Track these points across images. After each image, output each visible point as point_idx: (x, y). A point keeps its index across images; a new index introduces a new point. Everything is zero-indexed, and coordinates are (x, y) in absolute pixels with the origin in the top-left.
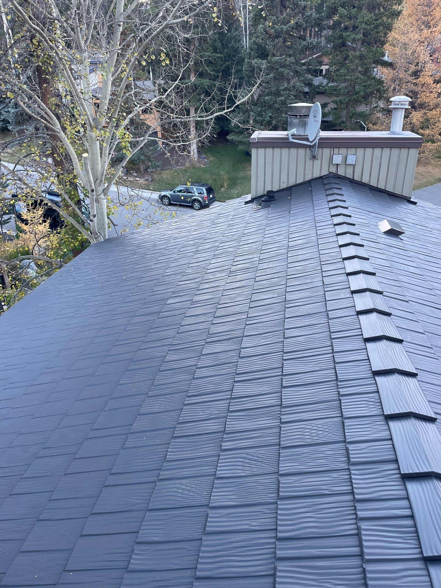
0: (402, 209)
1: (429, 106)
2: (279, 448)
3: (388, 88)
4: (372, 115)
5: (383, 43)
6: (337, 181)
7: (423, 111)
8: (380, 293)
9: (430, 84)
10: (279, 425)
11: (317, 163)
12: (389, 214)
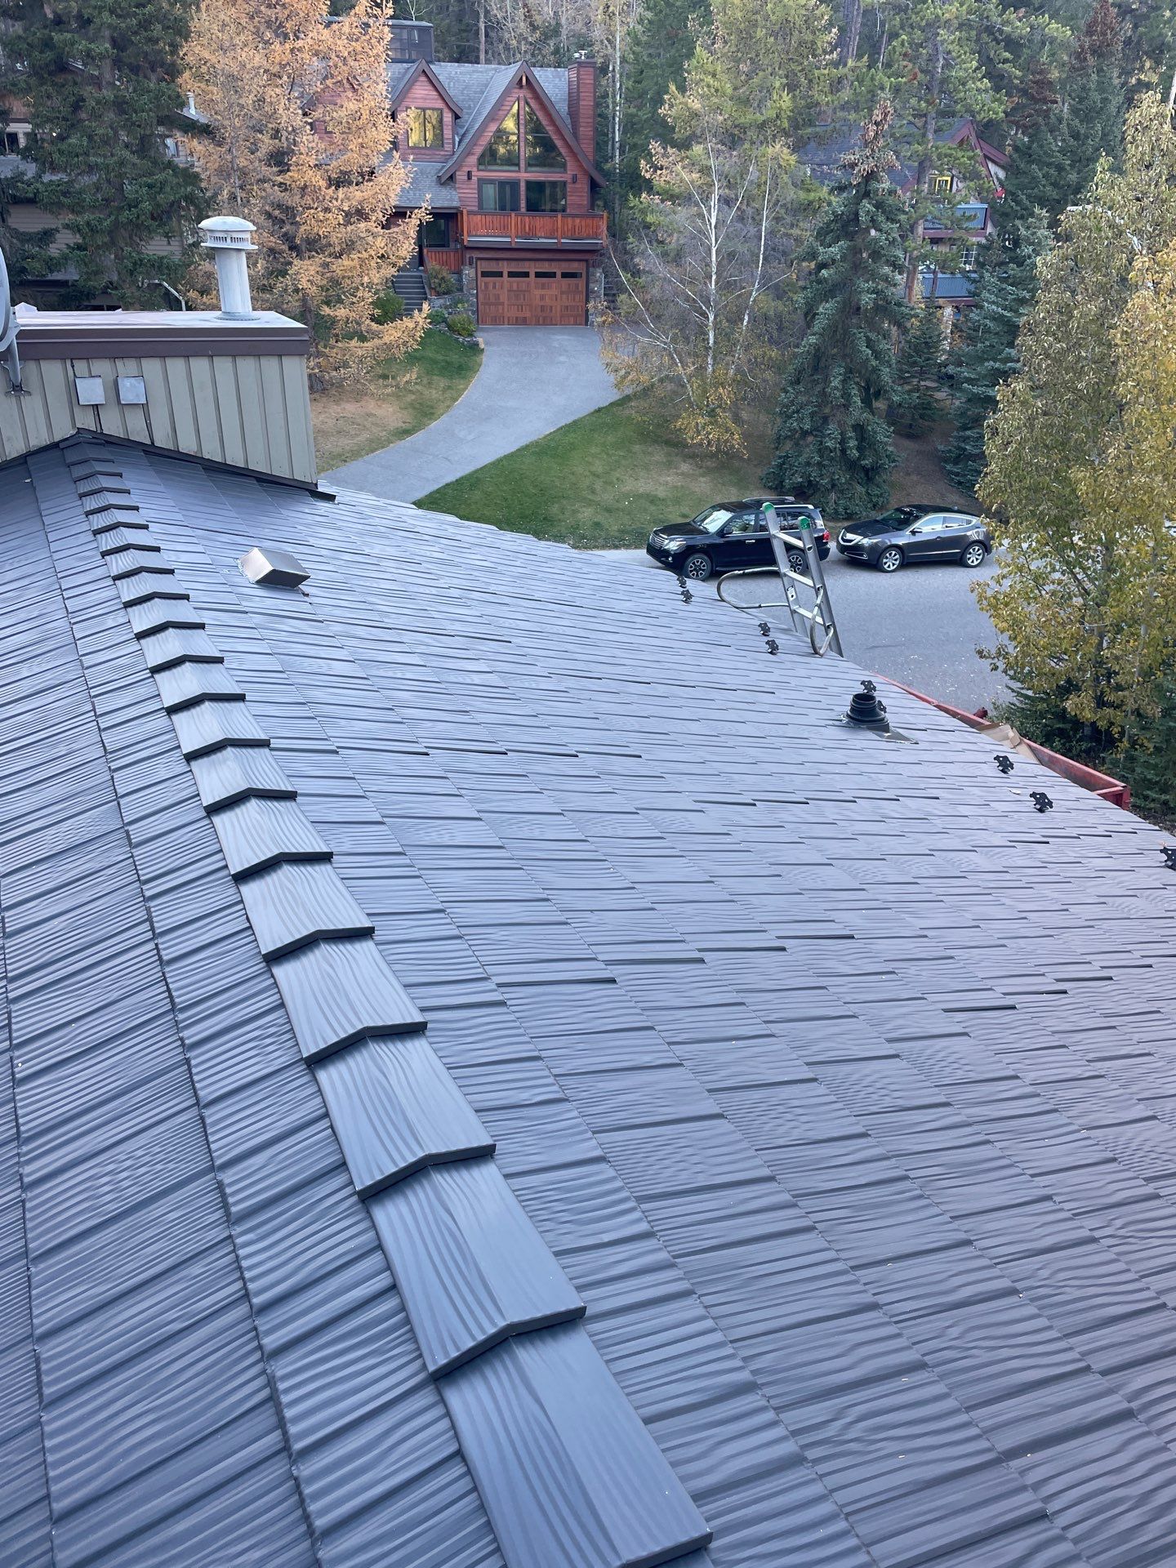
0: (300, 515)
1: (330, 245)
2: (27, 1265)
3: (215, 195)
4: (189, 266)
5: (173, 72)
6: (105, 453)
7: (320, 259)
8: (263, 744)
9: (320, 189)
10: (20, 1196)
11: (32, 404)
12: (267, 532)
